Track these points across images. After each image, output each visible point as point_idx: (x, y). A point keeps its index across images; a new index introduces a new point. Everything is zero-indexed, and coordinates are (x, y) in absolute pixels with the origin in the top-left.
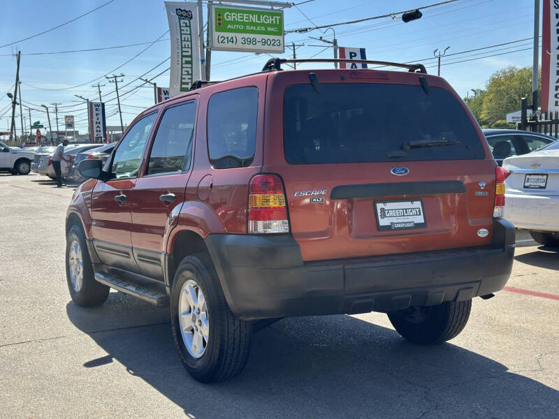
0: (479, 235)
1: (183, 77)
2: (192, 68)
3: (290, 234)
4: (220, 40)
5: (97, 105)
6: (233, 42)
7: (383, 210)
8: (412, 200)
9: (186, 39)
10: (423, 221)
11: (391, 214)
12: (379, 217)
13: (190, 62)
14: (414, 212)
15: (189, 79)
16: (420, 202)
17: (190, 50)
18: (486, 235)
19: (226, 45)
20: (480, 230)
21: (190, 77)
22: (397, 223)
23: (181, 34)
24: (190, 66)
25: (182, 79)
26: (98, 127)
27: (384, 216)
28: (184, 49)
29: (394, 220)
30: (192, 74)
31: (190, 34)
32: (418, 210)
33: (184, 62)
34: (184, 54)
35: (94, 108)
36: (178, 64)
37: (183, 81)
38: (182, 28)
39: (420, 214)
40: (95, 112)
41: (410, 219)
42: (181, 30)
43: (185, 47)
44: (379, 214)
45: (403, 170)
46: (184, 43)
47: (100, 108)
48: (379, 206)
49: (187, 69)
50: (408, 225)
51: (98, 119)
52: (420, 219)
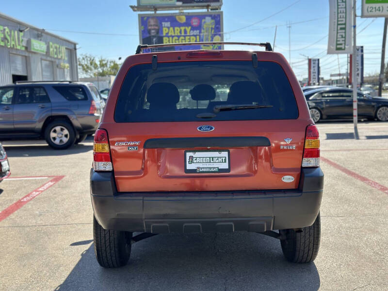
0: (284, 180)
1: (338, 39)
2: (345, 32)
3: (113, 172)
4: (369, 10)
5: (315, 60)
6: (379, 10)
7: (191, 157)
8: (220, 150)
9: (342, 12)
10: (227, 167)
11: (198, 160)
12: (187, 162)
13: (344, 29)
14: (220, 160)
15: (343, 41)
16: (227, 153)
17: (344, 19)
18: (292, 181)
19: (374, 13)
20: (284, 177)
21: (344, 39)
22: (202, 168)
23: (338, 8)
24: (344, 31)
25: (337, 41)
26: (314, 75)
27: (191, 162)
28: (339, 19)
29: (201, 165)
30: (345, 37)
31: (346, 8)
32: (224, 158)
33: (339, 29)
34: (339, 23)
35: (312, 62)
36: (334, 30)
37: (338, 43)
38: (339, 4)
39: (225, 162)
40: (312, 65)
41: (216, 165)
42: (338, 5)
43: (341, 18)
44: (188, 160)
45: (209, 127)
46: (339, 15)
47: (317, 62)
48: (189, 154)
49: (342, 34)
50: (212, 170)
51: (314, 70)
52: (225, 166)
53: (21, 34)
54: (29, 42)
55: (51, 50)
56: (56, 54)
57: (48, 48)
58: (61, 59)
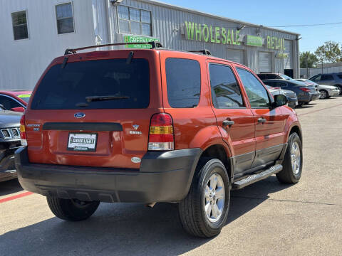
7: (72, 138)
10: (94, 148)
11: (76, 141)
12: (69, 142)
14: (90, 141)
16: (95, 135)
20: (133, 158)
22: (78, 147)
27: (72, 142)
29: (77, 145)
32: (93, 140)
39: (93, 143)
41: (86, 145)
44: (70, 140)
48: (71, 135)
50: (84, 149)
52: (92, 146)
53: (238, 32)
54: (245, 38)
55: (269, 42)
56: (274, 45)
57: (266, 41)
58: (279, 49)
